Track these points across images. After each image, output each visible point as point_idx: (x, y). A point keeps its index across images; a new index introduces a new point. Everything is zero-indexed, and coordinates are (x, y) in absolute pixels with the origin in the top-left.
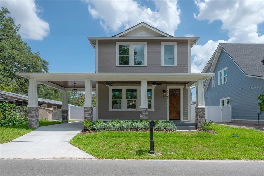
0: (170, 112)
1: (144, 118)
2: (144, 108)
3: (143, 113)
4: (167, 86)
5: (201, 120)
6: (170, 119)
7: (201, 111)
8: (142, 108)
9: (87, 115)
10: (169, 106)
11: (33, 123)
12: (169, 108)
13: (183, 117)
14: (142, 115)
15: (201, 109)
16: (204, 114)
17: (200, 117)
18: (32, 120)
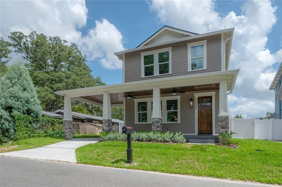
0: (199, 124)
1: (156, 129)
2: (156, 119)
3: (155, 124)
4: (195, 94)
5: (223, 131)
6: (199, 132)
7: (223, 121)
8: (154, 119)
9: (105, 127)
10: (198, 118)
11: (67, 134)
12: (199, 120)
13: (216, 130)
14: (153, 126)
15: (223, 118)
16: (227, 123)
17: (222, 128)
18: (67, 131)
